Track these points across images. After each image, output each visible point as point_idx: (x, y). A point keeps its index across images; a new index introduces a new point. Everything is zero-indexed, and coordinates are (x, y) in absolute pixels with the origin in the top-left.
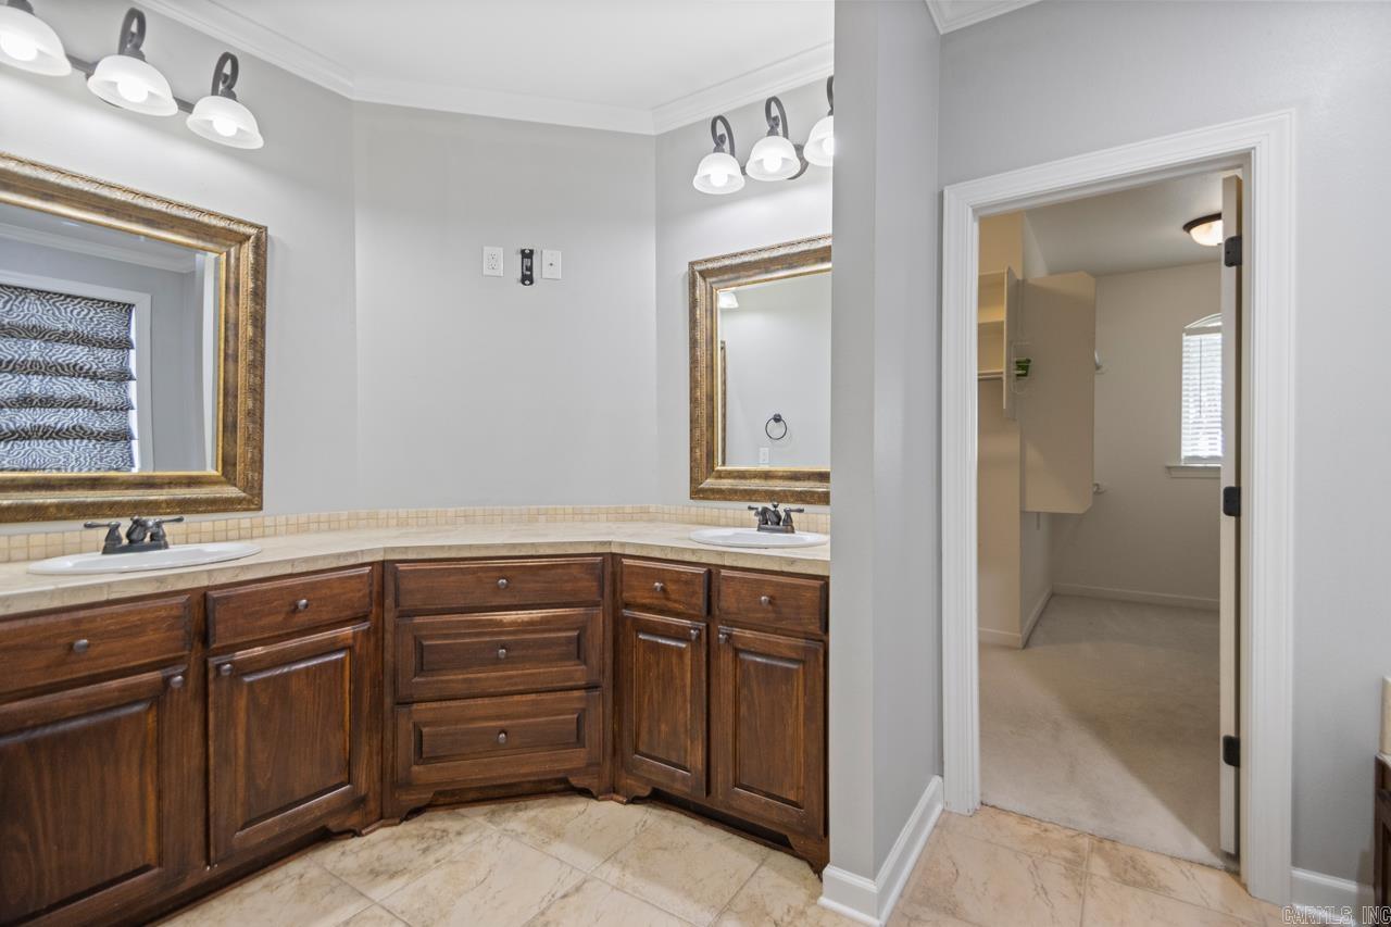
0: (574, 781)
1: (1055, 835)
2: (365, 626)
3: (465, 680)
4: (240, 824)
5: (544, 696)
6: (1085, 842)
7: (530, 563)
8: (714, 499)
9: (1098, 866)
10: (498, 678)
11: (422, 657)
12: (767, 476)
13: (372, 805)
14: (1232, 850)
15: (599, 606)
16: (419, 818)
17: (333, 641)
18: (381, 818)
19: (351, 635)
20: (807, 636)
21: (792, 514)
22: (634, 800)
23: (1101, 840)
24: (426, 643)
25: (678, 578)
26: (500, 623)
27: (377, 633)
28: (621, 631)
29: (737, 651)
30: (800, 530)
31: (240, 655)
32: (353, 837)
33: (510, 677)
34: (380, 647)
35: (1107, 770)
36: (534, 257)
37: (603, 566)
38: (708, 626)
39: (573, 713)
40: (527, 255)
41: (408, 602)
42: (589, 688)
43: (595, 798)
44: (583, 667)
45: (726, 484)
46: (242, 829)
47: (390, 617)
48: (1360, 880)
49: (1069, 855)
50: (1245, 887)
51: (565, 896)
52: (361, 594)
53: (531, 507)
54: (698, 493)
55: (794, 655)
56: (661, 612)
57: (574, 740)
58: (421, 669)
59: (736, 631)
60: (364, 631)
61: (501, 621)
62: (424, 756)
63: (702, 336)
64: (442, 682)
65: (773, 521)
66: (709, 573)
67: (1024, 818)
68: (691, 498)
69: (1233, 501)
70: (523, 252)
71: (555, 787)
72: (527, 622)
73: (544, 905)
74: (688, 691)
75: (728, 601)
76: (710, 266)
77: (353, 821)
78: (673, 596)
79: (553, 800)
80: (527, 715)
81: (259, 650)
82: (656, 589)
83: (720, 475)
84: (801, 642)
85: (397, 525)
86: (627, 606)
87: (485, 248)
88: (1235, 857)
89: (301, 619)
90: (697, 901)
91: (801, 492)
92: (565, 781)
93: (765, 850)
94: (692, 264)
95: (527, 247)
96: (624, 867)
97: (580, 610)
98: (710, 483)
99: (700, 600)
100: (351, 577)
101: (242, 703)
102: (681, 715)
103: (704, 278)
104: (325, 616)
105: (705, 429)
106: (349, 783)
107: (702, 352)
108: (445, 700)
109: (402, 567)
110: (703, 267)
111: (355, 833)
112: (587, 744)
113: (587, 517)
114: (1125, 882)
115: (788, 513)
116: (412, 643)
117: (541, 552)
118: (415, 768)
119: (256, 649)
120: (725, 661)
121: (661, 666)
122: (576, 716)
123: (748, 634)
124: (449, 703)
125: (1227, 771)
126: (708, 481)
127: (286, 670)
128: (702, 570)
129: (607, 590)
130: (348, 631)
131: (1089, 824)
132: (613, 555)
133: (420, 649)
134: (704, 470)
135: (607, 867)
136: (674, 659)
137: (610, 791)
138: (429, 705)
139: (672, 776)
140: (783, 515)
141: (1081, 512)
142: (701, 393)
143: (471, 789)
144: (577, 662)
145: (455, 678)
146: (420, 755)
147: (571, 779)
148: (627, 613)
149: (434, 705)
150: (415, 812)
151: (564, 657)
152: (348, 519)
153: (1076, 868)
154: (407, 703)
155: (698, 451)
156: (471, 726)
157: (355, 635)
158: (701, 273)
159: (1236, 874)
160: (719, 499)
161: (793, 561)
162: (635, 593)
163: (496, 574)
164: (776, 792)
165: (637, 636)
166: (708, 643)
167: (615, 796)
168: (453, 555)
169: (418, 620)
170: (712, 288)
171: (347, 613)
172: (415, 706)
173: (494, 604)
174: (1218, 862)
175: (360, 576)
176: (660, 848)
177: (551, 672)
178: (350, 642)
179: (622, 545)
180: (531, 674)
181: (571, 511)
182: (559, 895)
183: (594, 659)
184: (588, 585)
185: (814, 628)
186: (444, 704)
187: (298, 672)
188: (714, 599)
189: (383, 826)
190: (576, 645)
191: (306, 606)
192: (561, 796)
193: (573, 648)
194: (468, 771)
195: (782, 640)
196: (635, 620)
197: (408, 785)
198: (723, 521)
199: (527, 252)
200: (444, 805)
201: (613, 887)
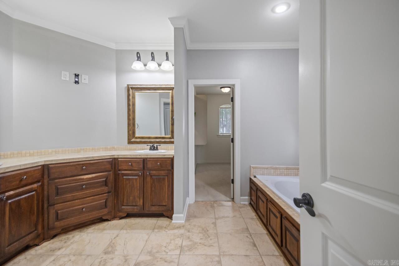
0: (104, 218)
1: (208, 203)
2: (40, 184)
3: (72, 196)
4: (7, 245)
5: (96, 197)
6: (212, 202)
7: (92, 162)
8: (135, 144)
9: (215, 205)
10: (82, 194)
11: (58, 191)
12: (149, 138)
13: (41, 236)
14: (233, 198)
15: (111, 171)
16: (56, 237)
17: (32, 188)
18: (44, 240)
19: (36, 187)
20: (168, 170)
21: (158, 146)
22: (121, 218)
23: (215, 201)
24: (59, 187)
25: (135, 162)
26: (83, 179)
27: (42, 185)
28: (117, 177)
29: (151, 176)
30: (160, 150)
31: (7, 194)
32: (36, 246)
33: (86, 193)
34: (43, 190)
35: (213, 191)
36: (79, 76)
37: (112, 162)
38: (144, 172)
39: (104, 200)
40: (77, 76)
41: (52, 176)
42: (108, 192)
43: (110, 221)
44: (107, 188)
45: (138, 140)
46: (8, 247)
47: (46, 181)
48: (248, 196)
49: (210, 205)
50: (235, 202)
51: (115, 238)
52: (39, 174)
53: (79, 148)
54: (130, 142)
55: (165, 175)
56: (130, 170)
57: (104, 207)
58: (57, 194)
59: (151, 172)
60: (40, 185)
61: (83, 178)
62: (59, 219)
63: (131, 103)
64: (65, 197)
65: (153, 148)
66: (144, 160)
67: (202, 201)
68: (128, 144)
69: (233, 140)
70: (75, 74)
71: (97, 221)
72: (91, 178)
73: (110, 241)
74: (138, 188)
75: (149, 165)
76: (134, 86)
77: (36, 242)
78: (134, 166)
79: (97, 224)
80: (91, 202)
81: (12, 193)
82: (129, 165)
83: (136, 138)
84: (167, 172)
85: (30, 156)
86: (119, 170)
87: (62, 72)
88: (233, 199)
89: (23, 183)
90: (147, 229)
91: (158, 141)
92: (101, 218)
93: (157, 218)
94: (128, 85)
95: (77, 73)
96: (126, 230)
97: (106, 173)
98: (133, 140)
99: (141, 166)
100: (36, 170)
101: (7, 209)
102: (136, 194)
103: (132, 89)
104: (30, 181)
105: (132, 126)
106: (36, 230)
107: (131, 107)
108: (65, 202)
109: (51, 166)
110: (132, 86)
111: (37, 245)
112: (108, 208)
113: (96, 150)
114: (219, 206)
115: (157, 146)
116: (54, 187)
117: (95, 159)
118: (56, 223)
119: (11, 192)
120: (149, 179)
121: (130, 183)
122: (105, 200)
123: (154, 172)
124: (67, 203)
125: (232, 185)
126: (133, 139)
127: (19, 198)
128: (142, 159)
129: (113, 167)
130: (35, 186)
131: (213, 200)
132: (115, 158)
133: (57, 189)
134: (132, 137)
135: (122, 231)
136: (134, 181)
137: (114, 218)
138: (60, 204)
139: (134, 209)
140: (156, 147)
141: (205, 144)
142: (131, 117)
143: (71, 227)
144: (105, 186)
145: (69, 196)
146: (57, 219)
147: (103, 217)
148: (119, 172)
149: (62, 204)
150: (54, 236)
151: (102, 186)
152: (11, 154)
153: (212, 206)
154: (53, 205)
155: (130, 132)
156: (74, 208)
157: (37, 187)
158: (131, 88)
159: (233, 201)
160: (136, 144)
161: (165, 155)
162: (123, 167)
163: (81, 166)
164: (161, 204)
165: (123, 177)
166: (144, 176)
167: (115, 219)
168: (68, 161)
169: (57, 181)
170: (134, 92)
171: (36, 180)
172: (56, 206)
173: (81, 174)
174: (231, 200)
175: (39, 169)
176: (133, 224)
177: (98, 190)
178: (36, 188)
179: (118, 155)
180: (92, 192)
181: (91, 149)
182: (113, 238)
183: (110, 185)
184: (108, 166)
185: (170, 168)
186: (65, 203)
187: (23, 199)
188: (145, 165)
189: (45, 242)
190: (105, 182)
191: (26, 178)
192: (99, 223)
193: (104, 183)
194: (73, 220)
195: (162, 172)
196: (122, 174)
197: (53, 228)
198: (137, 149)
199: (77, 74)
200: (63, 233)
201: (126, 233)
